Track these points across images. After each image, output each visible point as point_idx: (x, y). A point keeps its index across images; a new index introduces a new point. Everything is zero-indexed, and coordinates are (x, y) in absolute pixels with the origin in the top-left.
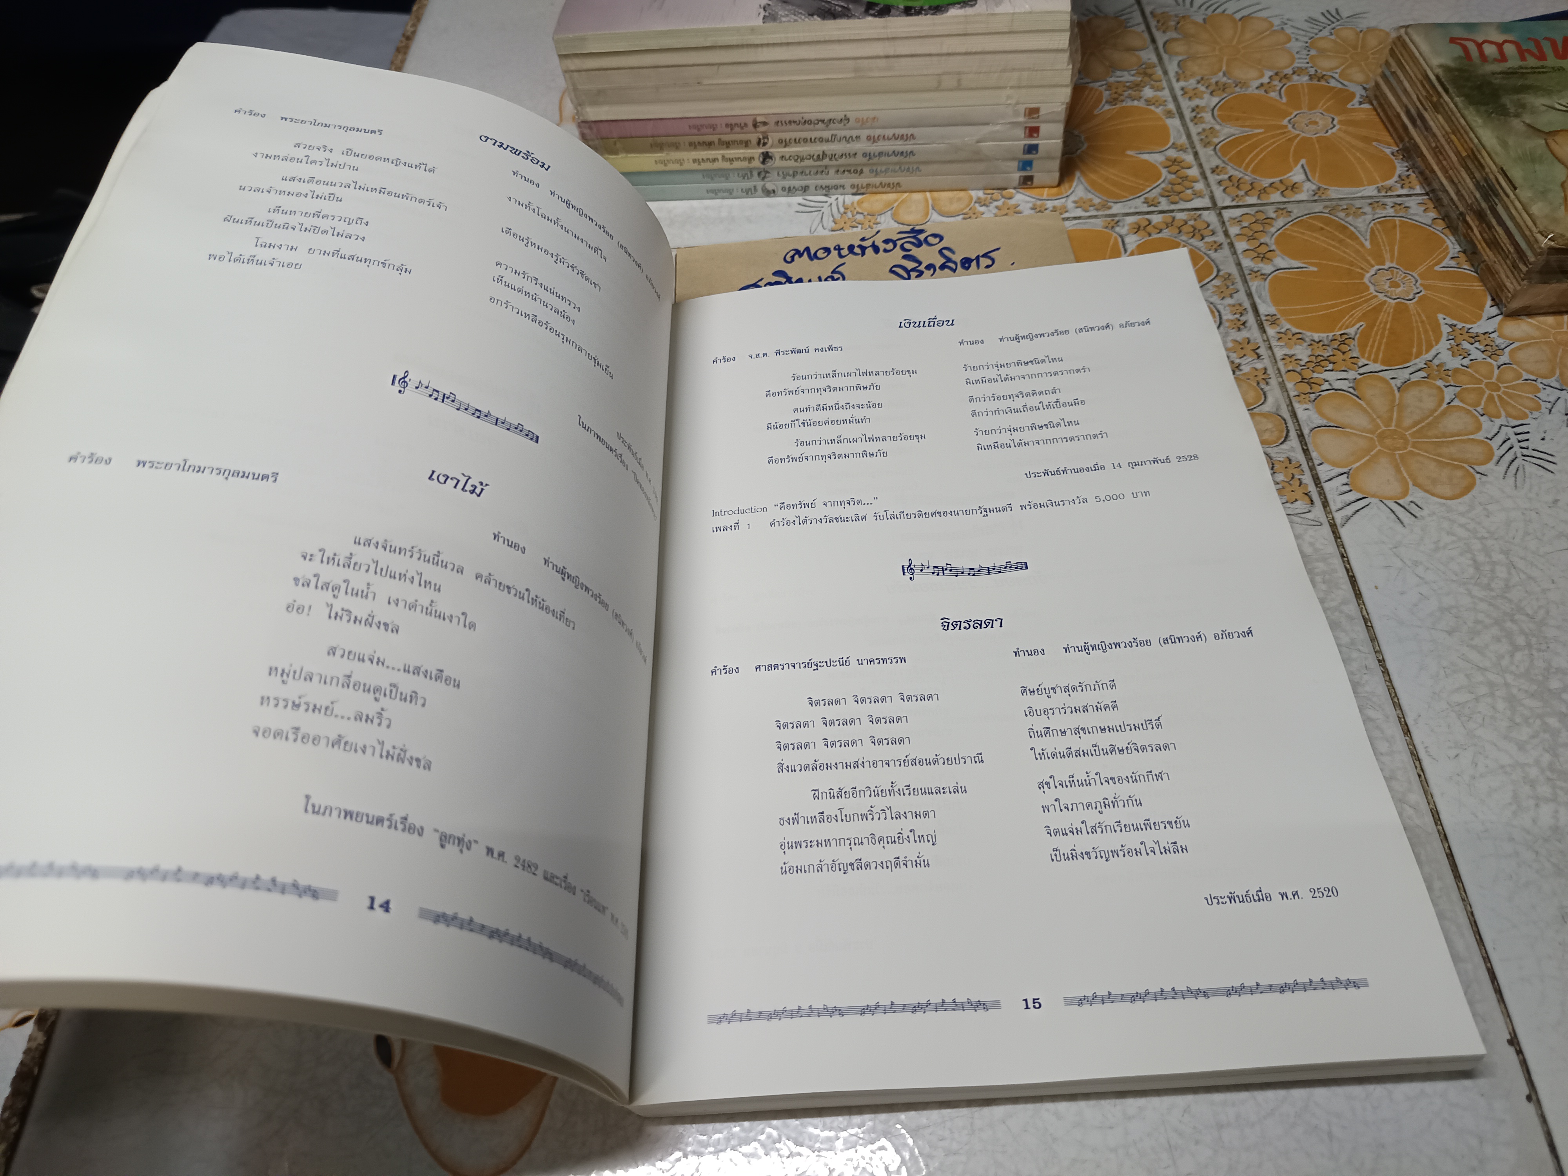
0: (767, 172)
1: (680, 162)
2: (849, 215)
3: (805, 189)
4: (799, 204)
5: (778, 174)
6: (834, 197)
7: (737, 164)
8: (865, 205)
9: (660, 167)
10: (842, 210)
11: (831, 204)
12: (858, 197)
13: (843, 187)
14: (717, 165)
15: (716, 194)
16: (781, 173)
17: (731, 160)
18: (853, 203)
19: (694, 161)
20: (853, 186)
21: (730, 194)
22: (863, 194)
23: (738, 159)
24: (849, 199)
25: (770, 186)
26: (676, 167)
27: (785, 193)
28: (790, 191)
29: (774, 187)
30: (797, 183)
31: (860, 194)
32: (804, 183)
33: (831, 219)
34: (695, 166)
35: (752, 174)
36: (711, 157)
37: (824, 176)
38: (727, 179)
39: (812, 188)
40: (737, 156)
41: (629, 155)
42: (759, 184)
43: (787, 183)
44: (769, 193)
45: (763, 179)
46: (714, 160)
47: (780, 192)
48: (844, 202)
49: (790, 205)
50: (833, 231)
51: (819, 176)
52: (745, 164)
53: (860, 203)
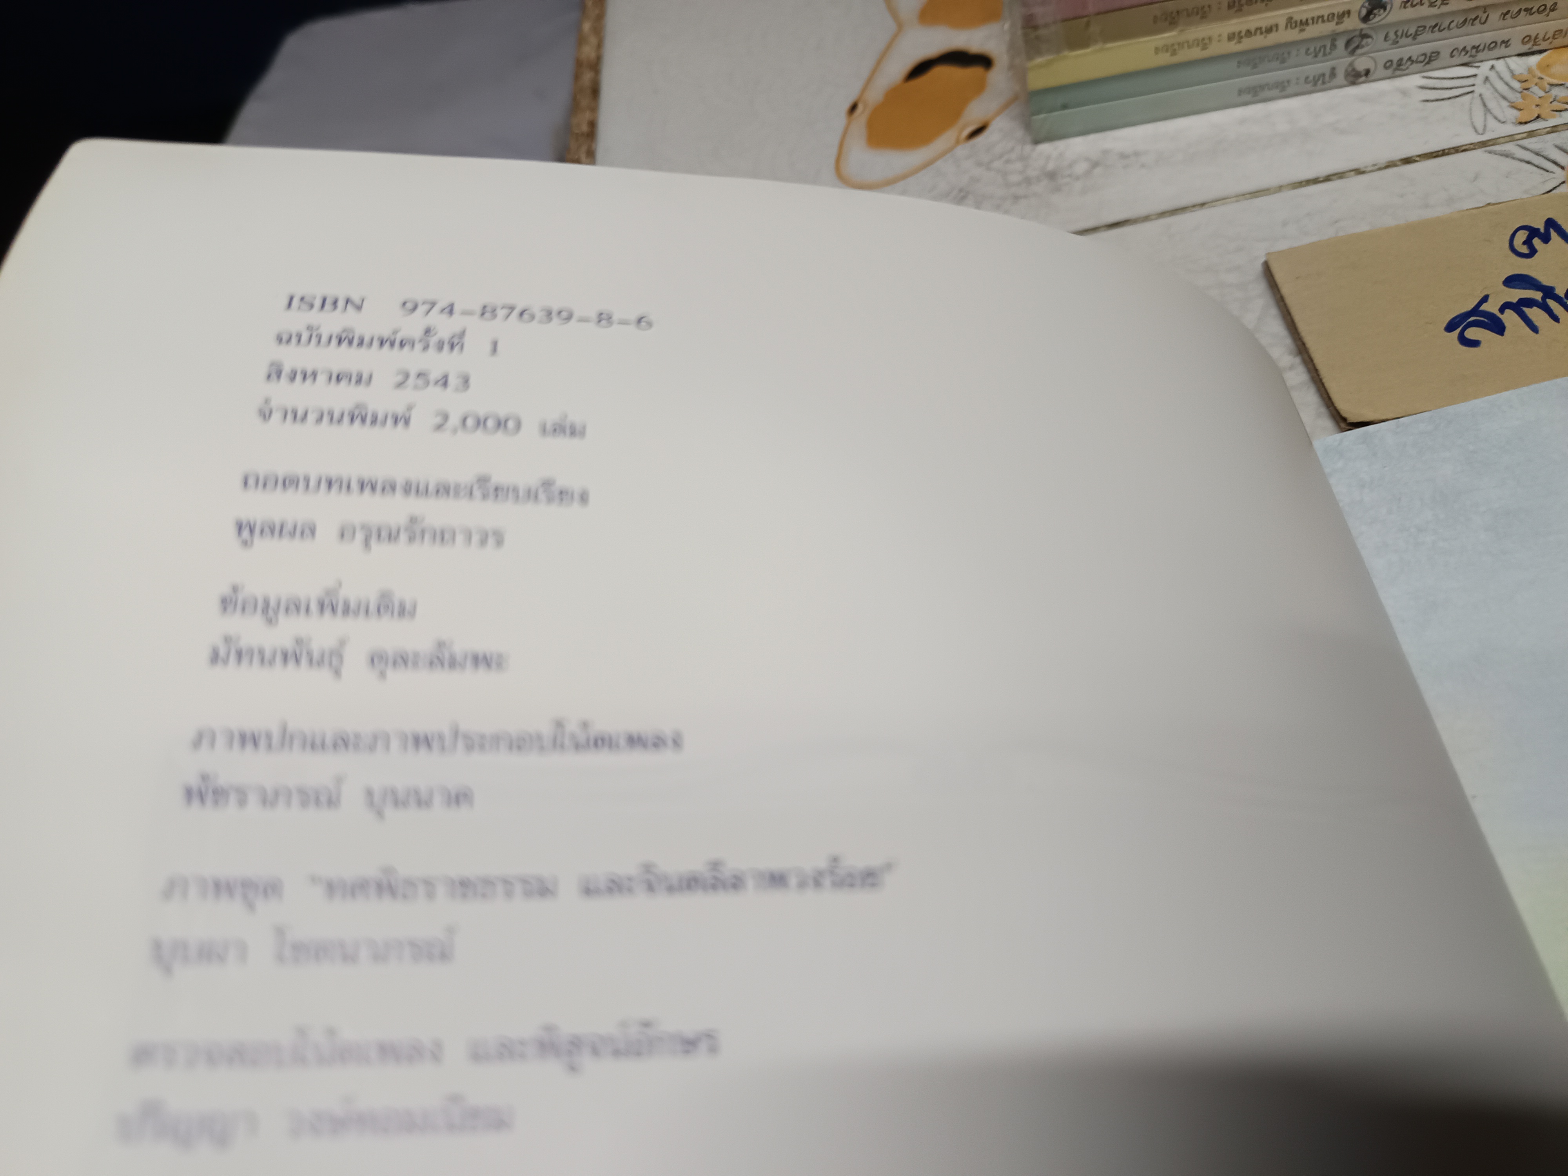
0: (1365, 36)
1: (1204, 43)
2: (1538, 92)
3: (1429, 60)
4: (1422, 88)
5: (1386, 38)
6: (1485, 67)
7: (1312, 31)
8: (1557, 69)
9: (1165, 59)
10: (1517, 85)
11: (1487, 78)
12: (1534, 60)
13: (1506, 43)
14: (1272, 39)
15: (1255, 94)
16: (1392, 36)
17: (1304, 23)
18: (1530, 70)
19: (1231, 37)
20: (1526, 39)
21: (1282, 90)
22: (1540, 52)
23: (1315, 20)
24: (1519, 65)
25: (1362, 64)
26: (1196, 53)
27: (1389, 72)
28: (1397, 68)
29: (1370, 64)
30: (1414, 50)
31: (1533, 53)
32: (1427, 48)
33: (1505, 104)
34: (1233, 47)
35: (1334, 46)
36: (1264, 24)
37: (1478, 26)
38: (1283, 61)
39: (1445, 53)
40: (1316, 14)
41: (1109, 45)
42: (1342, 63)
43: (1394, 54)
44: (1355, 77)
45: (1352, 53)
46: (1269, 30)
47: (1381, 72)
48: (1511, 71)
49: (1404, 93)
50: (1521, 123)
51: (1468, 28)
52: (1329, 27)
53: (1545, 67)
